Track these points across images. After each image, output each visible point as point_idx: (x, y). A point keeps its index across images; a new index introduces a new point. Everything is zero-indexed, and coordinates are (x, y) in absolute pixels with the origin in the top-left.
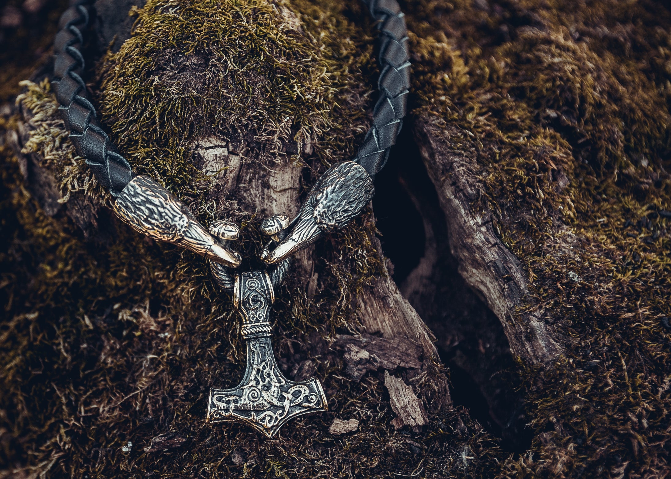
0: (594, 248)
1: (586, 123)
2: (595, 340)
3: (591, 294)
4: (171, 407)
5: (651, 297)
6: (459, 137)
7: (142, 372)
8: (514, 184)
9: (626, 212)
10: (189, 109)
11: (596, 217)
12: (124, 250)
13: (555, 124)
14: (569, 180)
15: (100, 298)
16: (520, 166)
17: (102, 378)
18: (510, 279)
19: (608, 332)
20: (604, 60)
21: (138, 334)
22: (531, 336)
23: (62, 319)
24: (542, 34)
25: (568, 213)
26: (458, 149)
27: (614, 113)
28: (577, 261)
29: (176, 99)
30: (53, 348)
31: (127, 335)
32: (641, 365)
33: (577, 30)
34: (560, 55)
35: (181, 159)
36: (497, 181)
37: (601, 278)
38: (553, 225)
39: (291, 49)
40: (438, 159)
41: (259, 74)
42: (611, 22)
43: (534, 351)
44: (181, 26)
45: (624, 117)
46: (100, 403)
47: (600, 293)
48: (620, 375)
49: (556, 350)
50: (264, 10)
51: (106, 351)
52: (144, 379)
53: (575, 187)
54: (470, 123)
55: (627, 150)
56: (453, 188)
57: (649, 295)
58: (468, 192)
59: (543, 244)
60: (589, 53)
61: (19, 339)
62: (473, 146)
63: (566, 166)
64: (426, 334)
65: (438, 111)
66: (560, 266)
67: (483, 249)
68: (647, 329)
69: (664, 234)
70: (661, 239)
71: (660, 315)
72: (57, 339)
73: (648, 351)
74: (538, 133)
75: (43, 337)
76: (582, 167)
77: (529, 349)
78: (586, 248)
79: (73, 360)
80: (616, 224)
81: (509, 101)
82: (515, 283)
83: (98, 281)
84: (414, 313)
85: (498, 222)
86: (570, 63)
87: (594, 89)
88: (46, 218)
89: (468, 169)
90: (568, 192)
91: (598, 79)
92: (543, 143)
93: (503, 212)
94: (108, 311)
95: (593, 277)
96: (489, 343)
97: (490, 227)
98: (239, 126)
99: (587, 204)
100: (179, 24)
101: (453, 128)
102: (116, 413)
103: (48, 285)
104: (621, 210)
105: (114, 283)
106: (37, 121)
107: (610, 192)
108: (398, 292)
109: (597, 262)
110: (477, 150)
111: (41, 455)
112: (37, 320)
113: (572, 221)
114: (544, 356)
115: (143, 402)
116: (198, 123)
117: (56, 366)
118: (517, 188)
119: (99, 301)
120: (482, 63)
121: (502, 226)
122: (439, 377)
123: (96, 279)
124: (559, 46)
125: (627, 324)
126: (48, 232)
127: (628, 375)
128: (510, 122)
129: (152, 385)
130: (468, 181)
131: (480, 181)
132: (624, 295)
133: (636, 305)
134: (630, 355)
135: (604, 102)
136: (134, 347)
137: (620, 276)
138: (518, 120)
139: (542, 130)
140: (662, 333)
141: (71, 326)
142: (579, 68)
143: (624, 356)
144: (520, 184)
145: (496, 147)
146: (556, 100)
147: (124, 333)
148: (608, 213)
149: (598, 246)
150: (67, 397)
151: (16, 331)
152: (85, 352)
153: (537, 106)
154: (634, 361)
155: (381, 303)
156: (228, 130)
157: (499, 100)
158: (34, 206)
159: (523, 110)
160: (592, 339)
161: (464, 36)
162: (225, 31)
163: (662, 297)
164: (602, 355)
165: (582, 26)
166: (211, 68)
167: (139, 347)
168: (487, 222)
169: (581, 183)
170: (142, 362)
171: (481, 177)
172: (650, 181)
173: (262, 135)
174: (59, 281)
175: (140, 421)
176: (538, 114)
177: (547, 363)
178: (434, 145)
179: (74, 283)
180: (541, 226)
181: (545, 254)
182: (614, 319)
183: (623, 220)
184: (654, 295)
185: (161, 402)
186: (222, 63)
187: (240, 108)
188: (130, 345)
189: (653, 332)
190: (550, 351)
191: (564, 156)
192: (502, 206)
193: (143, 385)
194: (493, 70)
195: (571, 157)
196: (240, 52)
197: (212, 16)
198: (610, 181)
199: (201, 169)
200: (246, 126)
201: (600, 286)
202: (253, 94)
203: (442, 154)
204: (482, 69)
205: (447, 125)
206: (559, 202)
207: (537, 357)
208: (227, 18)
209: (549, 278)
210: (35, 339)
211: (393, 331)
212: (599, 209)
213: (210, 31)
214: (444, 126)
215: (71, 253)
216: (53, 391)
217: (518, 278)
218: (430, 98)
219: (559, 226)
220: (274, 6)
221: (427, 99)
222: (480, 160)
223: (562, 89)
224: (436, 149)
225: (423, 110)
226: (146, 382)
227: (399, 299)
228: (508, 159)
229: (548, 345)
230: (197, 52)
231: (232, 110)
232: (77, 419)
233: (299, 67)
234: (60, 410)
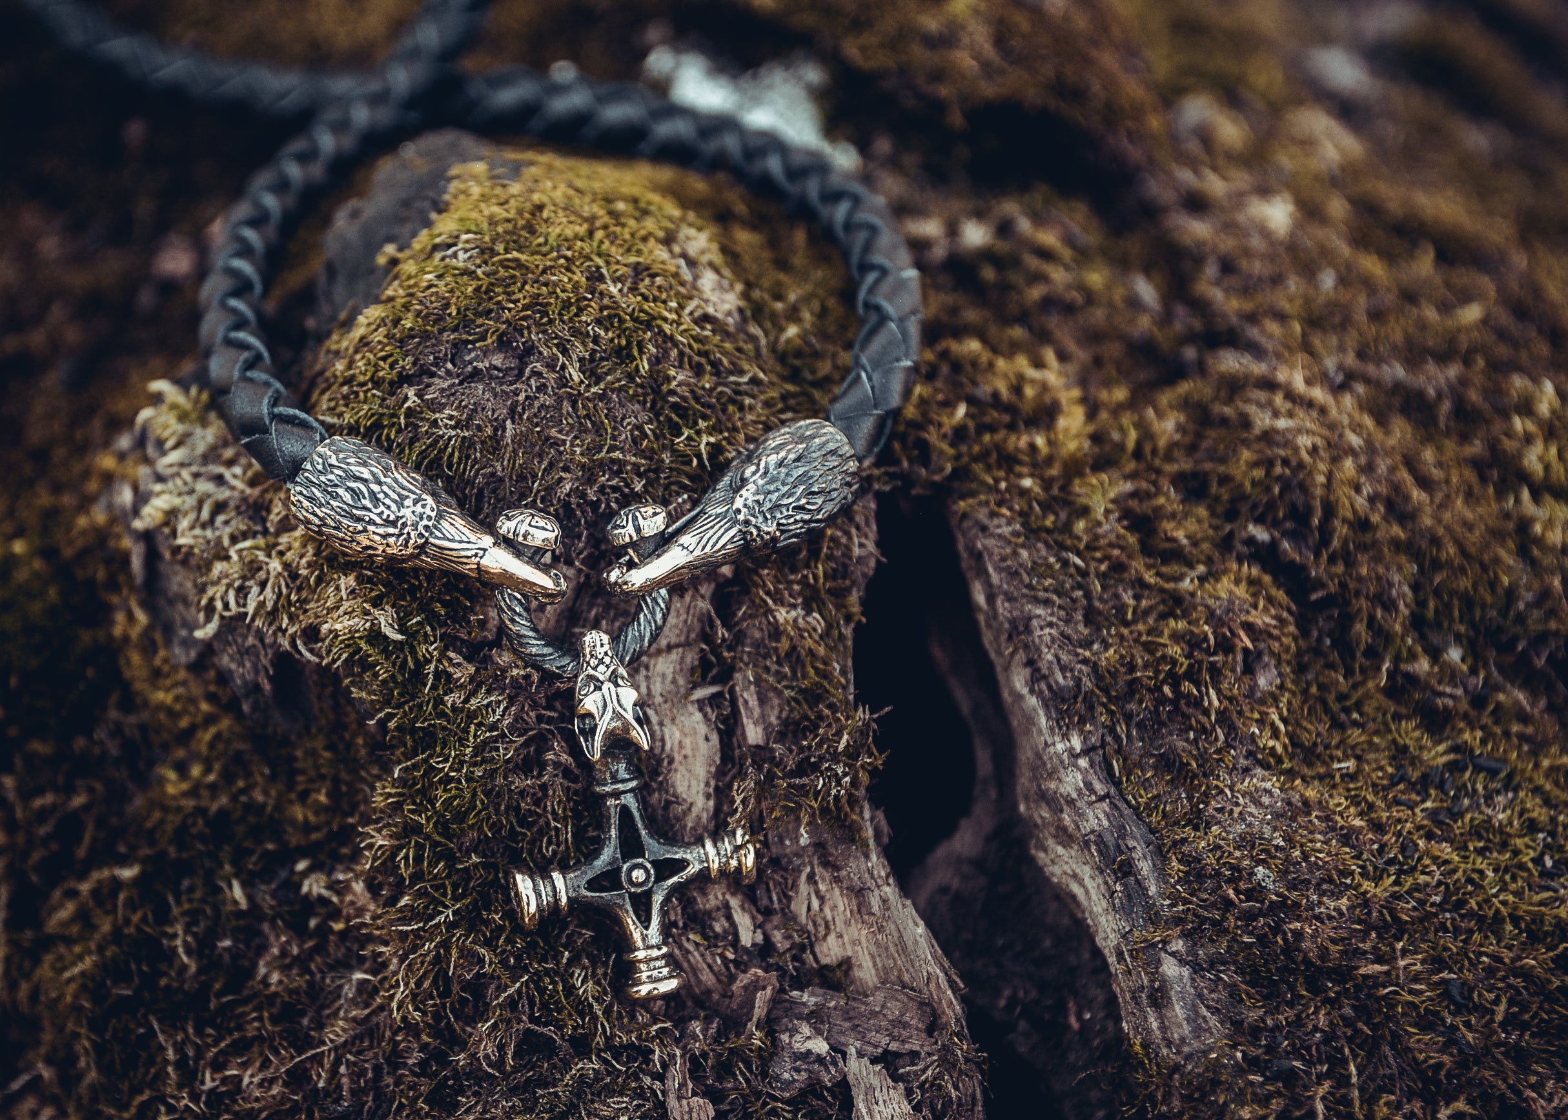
0: (1316, 821)
1: (1332, 560)
2: (1298, 1016)
3: (1298, 918)
4: (388, 1086)
5: (1431, 936)
6: (1050, 566)
7: (339, 1009)
8: (1157, 672)
9: (1400, 753)
10: (475, 461)
11: (1332, 758)
12: (326, 748)
13: (1266, 556)
14: (1280, 674)
15: (270, 846)
16: (1176, 637)
17: (254, 1015)
18: (1126, 870)
19: (1327, 1001)
20: (1388, 432)
21: (339, 926)
22: (1159, 997)
23: (186, 883)
24: (1259, 368)
25: (1271, 743)
26: (1046, 590)
27: (1397, 545)
28: (1277, 847)
29: (450, 439)
30: (161, 944)
31: (318, 927)
32: (1391, 1077)
33: (1341, 367)
34: (1290, 415)
36: (1122, 665)
37: (1325, 887)
38: (1235, 768)
39: (706, 355)
40: (1002, 606)
41: (632, 399)
42: (1413, 355)
43: (1163, 1028)
44: (477, 289)
45: (1417, 555)
46: (244, 1066)
47: (1318, 918)
48: (1344, 1096)
49: (1209, 1030)
50: (656, 268)
51: (268, 958)
52: (341, 1023)
53: (1290, 691)
54: (1079, 539)
55: (1417, 622)
56: (1028, 671)
57: (1427, 930)
58: (1057, 682)
59: (1207, 804)
60: (1357, 415)
61: (95, 920)
62: (1079, 586)
63: (1277, 645)
64: (941, 975)
65: (1011, 509)
66: (1237, 854)
67: (1079, 804)
68: (1412, 1003)
69: (1478, 806)
70: (1468, 817)
71: (1445, 975)
72: (171, 924)
73: (1410, 1050)
74: (1225, 572)
75: (144, 919)
76: (1317, 651)
77: (1155, 1025)
78: (1300, 819)
79: (199, 972)
80: (1374, 776)
81: (1169, 499)
82: (1137, 881)
83: (269, 809)
84: (921, 929)
85: (1118, 751)
86: (1308, 432)
87: (1358, 489)
88: (175, 668)
89: (1062, 634)
90: (1276, 700)
91: (1368, 469)
92: (1231, 592)
93: (1128, 730)
94: (283, 874)
95: (1309, 882)
96: (1090, 1010)
97: (1098, 759)
98: (579, 505)
99: (1315, 730)
100: (475, 284)
101: (1040, 545)
102: (276, 1090)
103: (165, 809)
104: (1390, 750)
105: (300, 817)
106: (171, 465)
107: (1367, 709)
108: (891, 881)
109: (1320, 851)
110: (1088, 595)
112: (136, 882)
113: (1279, 761)
114: (1183, 1040)
115: (334, 1072)
116: (493, 492)
117: (163, 982)
118: (1164, 682)
119: (267, 853)
120: (1126, 420)
121: (1125, 760)
122: (961, 1072)
123: (264, 805)
124: (1291, 395)
125: (1371, 988)
126: (177, 698)
127: (1361, 1097)
128: (1167, 545)
129: (355, 1037)
130: (1059, 660)
131: (1085, 661)
132: (1369, 927)
133: (1393, 949)
134: (1370, 1055)
135: (1375, 518)
136: (328, 955)
137: (1367, 885)
138: (1185, 542)
139: (1235, 566)
140: (1446, 1014)
141: (203, 900)
142: (1329, 444)
143: (1355, 1056)
144: (1171, 674)
145: (1130, 592)
146: (1271, 506)
147: (313, 923)
148: (1358, 752)
149: (1327, 819)
150: (179, 1048)
151: (91, 903)
152: (227, 957)
153: (1232, 515)
154: (1376, 1069)
155: (854, 902)
157: (1149, 496)
158: (153, 642)
159: (1200, 521)
160: (1290, 1013)
161: (1098, 362)
162: (566, 304)
163: (1455, 939)
164: (1308, 1049)
165: (1350, 360)
166: (529, 379)
167: (340, 955)
168: (1093, 749)
169: (1309, 684)
170: (341, 987)
171: (1087, 654)
172: (1459, 692)
174: (189, 803)
175: (322, 1110)
176: (1231, 534)
177: (1188, 1057)
178: (995, 578)
179: (222, 812)
180: (1207, 769)
181: (1208, 826)
182: (1343, 974)
183: (1390, 770)
184: (1436, 931)
185: (370, 1075)
186: (555, 371)
187: (583, 467)
188: (320, 949)
189: (1426, 1009)
190: (1197, 1031)
191: (1274, 622)
192: (1128, 717)
193: (338, 1035)
194: (1146, 434)
195: (1292, 628)
196: (594, 351)
197: (544, 272)
198: (1371, 684)
200: (595, 505)
201: (1320, 903)
202: (614, 438)
203: (1010, 598)
204: (1122, 430)
205: (1027, 538)
206: (1251, 719)
207: (1169, 1043)
208: (575, 278)
209: (1211, 877)
210: (127, 921)
211: (875, 965)
212: (1342, 741)
213: (535, 303)
214: (1021, 540)
215: (220, 746)
216: (152, 1033)
217: (1145, 872)
218: (997, 481)
219: (1246, 770)
220: (682, 262)
221: (991, 481)
222: (1091, 616)
223: (1286, 486)
224: (1000, 587)
225: (980, 504)
226: (344, 1030)
227: (891, 898)
228: (1151, 621)
229: (1194, 1018)
230: (503, 343)
231: (566, 469)
232: (195, 1097)
233: (721, 393)
234: (162, 1076)
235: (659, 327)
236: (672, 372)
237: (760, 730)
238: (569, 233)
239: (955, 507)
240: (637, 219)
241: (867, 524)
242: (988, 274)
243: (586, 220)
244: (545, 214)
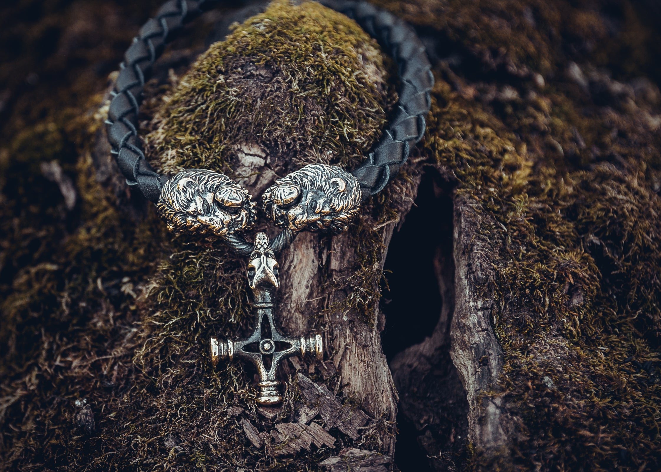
0: (581, 366)
1: (627, 260)
2: (545, 445)
3: (559, 403)
4: (132, 379)
5: (620, 429)
6: (491, 226)
7: (122, 343)
8: (526, 282)
9: (632, 351)
10: (241, 113)
11: (599, 344)
12: (149, 230)
13: (595, 250)
14: (584, 300)
15: (115, 269)
16: (539, 271)
18: (484, 362)
19: (560, 442)
21: (133, 308)
22: (482, 421)
23: (75, 277)
24: (618, 173)
25: (571, 328)
26: (485, 235)
28: (559, 371)
29: (232, 101)
30: (57, 300)
31: (124, 307)
34: (626, 194)
35: (219, 155)
36: (510, 276)
38: (550, 333)
39: (358, 94)
40: (463, 238)
41: (318, 103)
43: (481, 434)
44: (263, 42)
46: (75, 357)
47: (568, 406)
49: (501, 439)
50: (347, 52)
51: (99, 315)
52: (121, 348)
53: (587, 309)
54: (508, 219)
56: (467, 268)
57: (619, 426)
58: (478, 275)
59: (531, 344)
61: (33, 285)
62: (502, 239)
63: (587, 287)
64: (390, 391)
65: (480, 197)
66: (538, 368)
67: (472, 330)
68: (601, 454)
70: (656, 386)
71: (620, 446)
72: (63, 292)
74: (573, 251)
75: (52, 287)
76: (608, 299)
77: (478, 433)
78: (573, 363)
79: (69, 315)
80: (616, 356)
81: (558, 214)
82: (489, 369)
84: (386, 368)
85: (498, 313)
86: (631, 203)
87: (648, 233)
89: (486, 255)
90: (579, 309)
92: (571, 259)
93: (505, 305)
94: (116, 281)
95: (568, 389)
97: (487, 314)
98: (281, 143)
99: (593, 330)
100: (263, 39)
101: (489, 216)
102: (85, 370)
103: (76, 244)
105: (131, 259)
108: (379, 344)
109: (578, 378)
111: (9, 390)
112: (55, 271)
113: (573, 336)
114: (488, 441)
115: (112, 368)
116: (245, 128)
117: (53, 315)
118: (528, 287)
119: (112, 271)
120: (550, 181)
121: (500, 318)
122: (385, 433)
123: (118, 251)
124: (629, 187)
125: (583, 442)
126: (94, 198)
128: (549, 233)
129: (125, 356)
130: (481, 266)
131: (494, 269)
132: (591, 416)
133: (599, 429)
135: (653, 247)
137: (596, 399)
138: (558, 234)
140: (615, 463)
142: (640, 211)
144: (532, 284)
145: (525, 248)
146: (604, 229)
147: (123, 305)
148: (613, 345)
149: (587, 367)
150: (51, 344)
151: (34, 278)
153: (585, 230)
156: (271, 143)
157: (549, 211)
158: (91, 172)
159: (568, 228)
160: (541, 442)
162: (300, 56)
166: (274, 83)
168: (487, 309)
170: (126, 334)
171: (496, 266)
173: (300, 159)
174: (86, 244)
175: (102, 383)
177: (488, 449)
179: (99, 250)
180: (537, 330)
181: (528, 353)
183: (625, 356)
184: (623, 427)
185: (126, 373)
186: (287, 83)
187: (288, 126)
188: (123, 316)
189: (607, 458)
190: (496, 440)
191: (587, 276)
192: (507, 299)
193: (118, 353)
194: (556, 188)
195: (597, 284)
196: (307, 78)
198: (628, 318)
199: (235, 170)
200: (288, 145)
201: (571, 400)
203: (467, 235)
204: (546, 184)
205: (483, 211)
206: (564, 315)
207: (482, 441)
208: (308, 46)
209: (523, 375)
210: (45, 287)
211: (362, 380)
212: (607, 339)
213: (286, 52)
214: (480, 211)
215: (107, 222)
216: (40, 335)
217: (493, 366)
218: (477, 185)
219: (555, 336)
220: (361, 56)
221: (475, 185)
222: (503, 252)
223: (613, 221)
224: (464, 229)
225: (466, 192)
226: (121, 351)
227: (376, 351)
228: (531, 262)
229: (495, 432)
230: (267, 66)
231: (280, 125)
232: (50, 366)
233: (360, 113)
234: (40, 354)
235: (339, 76)
236: (339, 97)
237: (338, 263)
238: (312, 29)
239: (455, 192)
240: (346, 34)
241: (413, 188)
242: (509, 110)
243: (322, 26)
244: (305, 20)
